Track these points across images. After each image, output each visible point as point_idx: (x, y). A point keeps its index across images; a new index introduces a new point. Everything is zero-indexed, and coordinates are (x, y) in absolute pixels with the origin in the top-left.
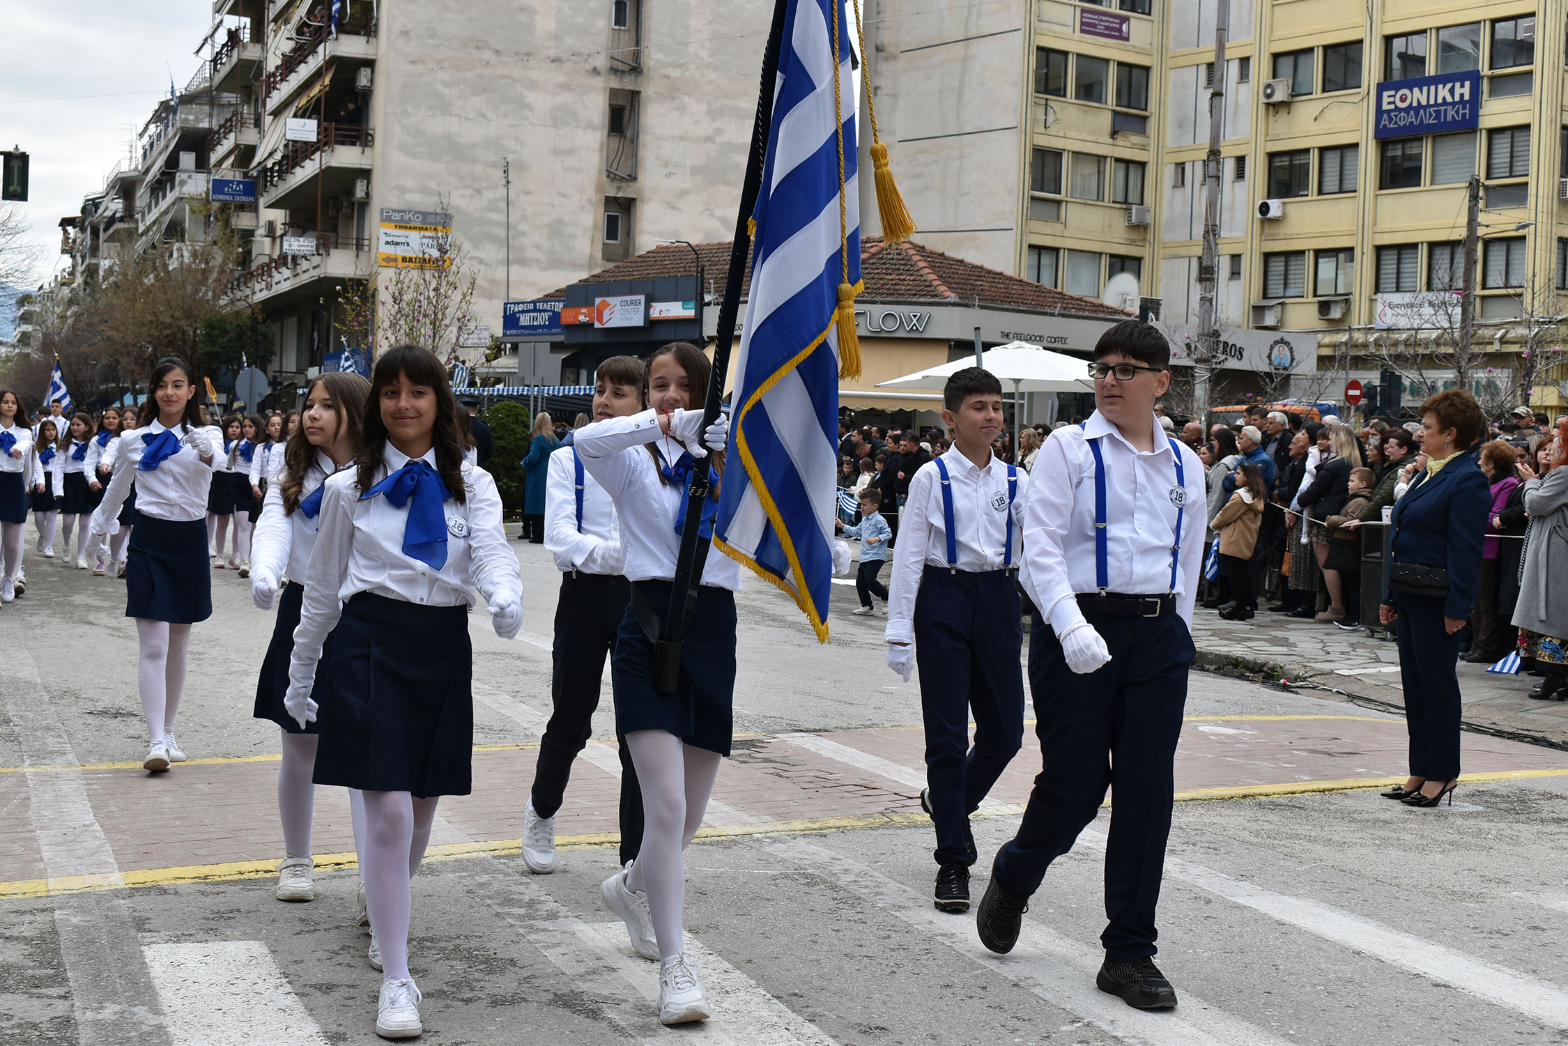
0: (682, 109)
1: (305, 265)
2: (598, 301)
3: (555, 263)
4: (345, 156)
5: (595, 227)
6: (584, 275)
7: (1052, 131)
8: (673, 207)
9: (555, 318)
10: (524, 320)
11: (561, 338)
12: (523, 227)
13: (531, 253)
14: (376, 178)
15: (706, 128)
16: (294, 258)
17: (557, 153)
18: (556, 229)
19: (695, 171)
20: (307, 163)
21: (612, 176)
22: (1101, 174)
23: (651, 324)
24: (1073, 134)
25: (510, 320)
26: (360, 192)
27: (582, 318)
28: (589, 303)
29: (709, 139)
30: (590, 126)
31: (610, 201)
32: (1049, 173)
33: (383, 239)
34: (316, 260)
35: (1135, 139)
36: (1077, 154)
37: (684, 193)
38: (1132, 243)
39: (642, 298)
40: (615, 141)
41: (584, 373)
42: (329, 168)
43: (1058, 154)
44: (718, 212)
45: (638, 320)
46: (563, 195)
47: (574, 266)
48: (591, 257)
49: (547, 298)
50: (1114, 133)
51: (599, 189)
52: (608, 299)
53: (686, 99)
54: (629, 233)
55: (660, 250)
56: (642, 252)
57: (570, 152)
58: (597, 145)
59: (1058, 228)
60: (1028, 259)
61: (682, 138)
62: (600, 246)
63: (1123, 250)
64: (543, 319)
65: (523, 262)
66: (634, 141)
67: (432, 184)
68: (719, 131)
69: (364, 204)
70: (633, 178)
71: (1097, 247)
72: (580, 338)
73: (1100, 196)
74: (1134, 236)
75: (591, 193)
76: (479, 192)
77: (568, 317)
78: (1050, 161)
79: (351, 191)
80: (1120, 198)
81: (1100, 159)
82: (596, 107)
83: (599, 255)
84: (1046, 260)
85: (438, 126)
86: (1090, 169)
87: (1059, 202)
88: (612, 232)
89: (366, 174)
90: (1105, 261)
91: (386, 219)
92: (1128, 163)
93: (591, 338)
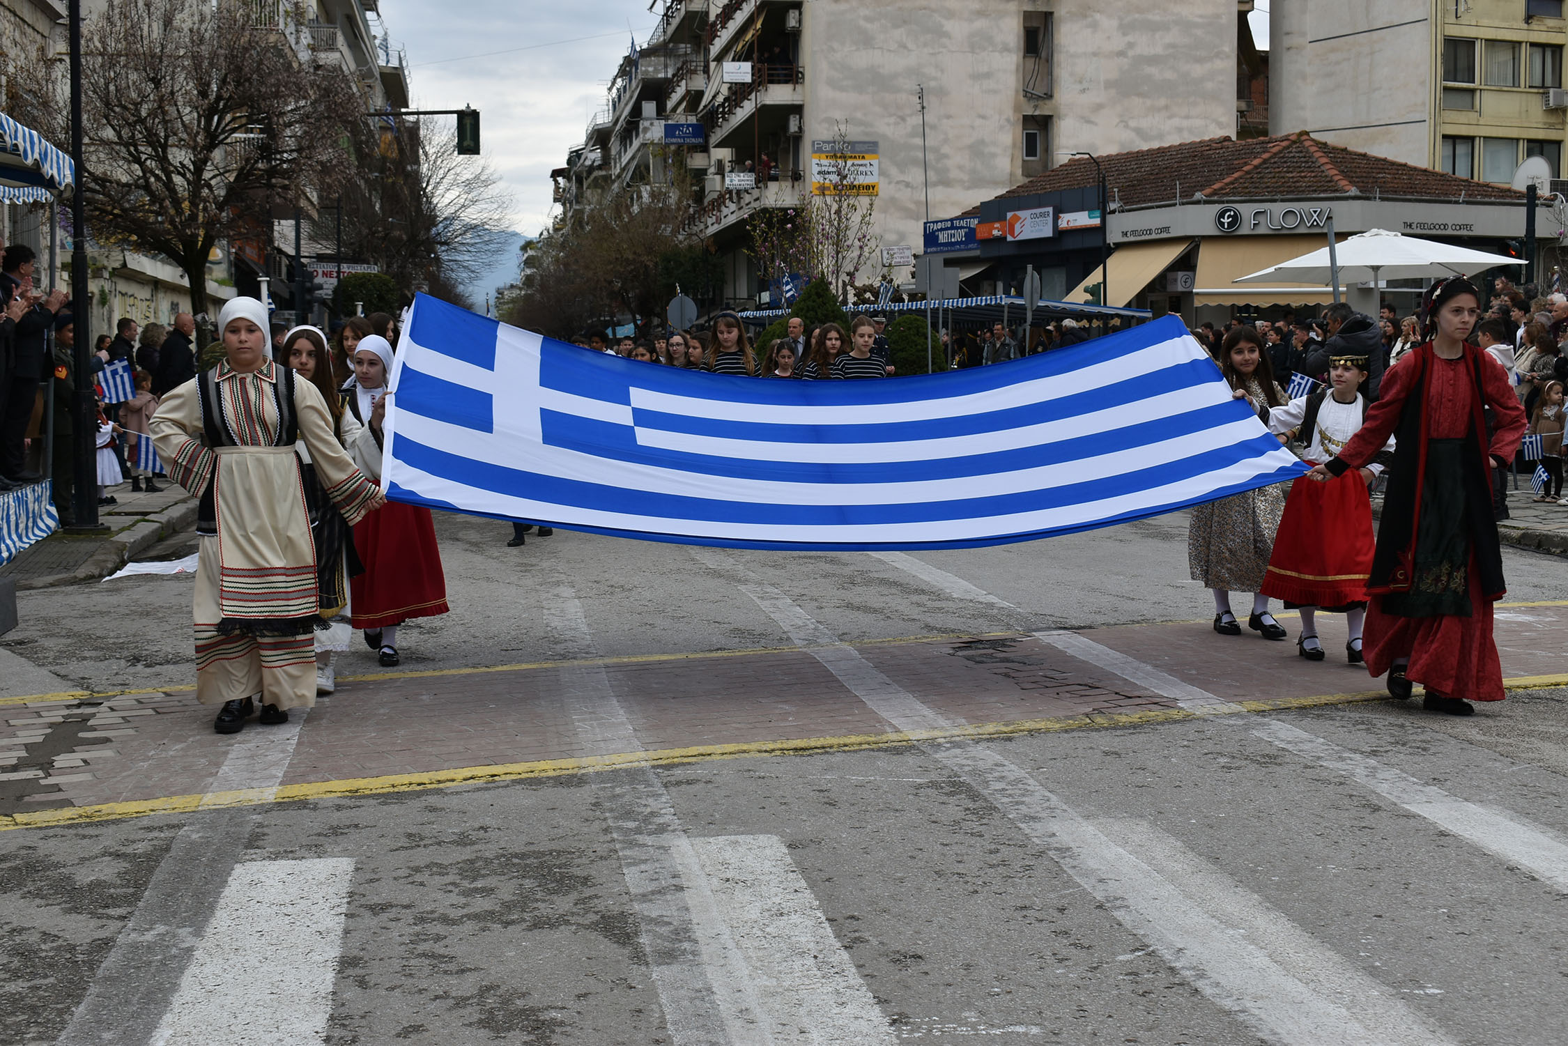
0: (1094, 26)
1: (747, 198)
2: (1009, 215)
3: (977, 182)
4: (778, 94)
5: (1014, 145)
6: (1001, 191)
7: (1463, 20)
8: (1089, 122)
9: (971, 233)
10: (943, 237)
11: (977, 253)
12: (945, 150)
13: (954, 174)
14: (807, 112)
15: (1118, 43)
16: (738, 192)
17: (976, 77)
18: (977, 150)
19: (1109, 85)
20: (746, 103)
21: (1029, 96)
22: (1515, 59)
23: (1060, 234)
24: (1485, 22)
25: (930, 239)
26: (793, 127)
27: (995, 233)
28: (1002, 218)
29: (1121, 54)
30: (1006, 49)
31: (1027, 120)
32: (1462, 63)
33: (816, 169)
34: (756, 193)
35: (1551, 22)
36: (1491, 43)
37: (1099, 107)
38: (1550, 126)
39: (1050, 209)
40: (1030, 62)
41: (1000, 286)
42: (764, 106)
43: (1470, 43)
44: (1132, 124)
45: (1047, 232)
46: (983, 117)
47: (995, 183)
48: (1011, 174)
49: (965, 215)
50: (1528, 18)
51: (1017, 108)
52: (1019, 213)
53: (1098, 16)
54: (1047, 150)
55: (1072, 163)
56: (1056, 166)
57: (988, 75)
58: (1013, 67)
59: (1472, 117)
60: (1442, 150)
61: (1095, 54)
62: (1019, 163)
63: (1541, 135)
64: (960, 235)
65: (946, 183)
66: (1049, 60)
67: (859, 115)
68: (1131, 45)
69: (798, 138)
70: (1049, 96)
71: (1514, 134)
72: (995, 252)
73: (1516, 83)
74: (1552, 120)
75: (1009, 113)
76: (903, 119)
77: (982, 233)
78: (1462, 53)
79: (785, 126)
80: (1538, 82)
81: (1515, 45)
82: (1011, 30)
83: (1019, 171)
84: (1462, 149)
85: (862, 59)
86: (1505, 56)
87: (1473, 91)
88: (1031, 149)
89: (798, 109)
90: (1522, 147)
91: (819, 151)
92: (1543, 46)
93: (1005, 251)
